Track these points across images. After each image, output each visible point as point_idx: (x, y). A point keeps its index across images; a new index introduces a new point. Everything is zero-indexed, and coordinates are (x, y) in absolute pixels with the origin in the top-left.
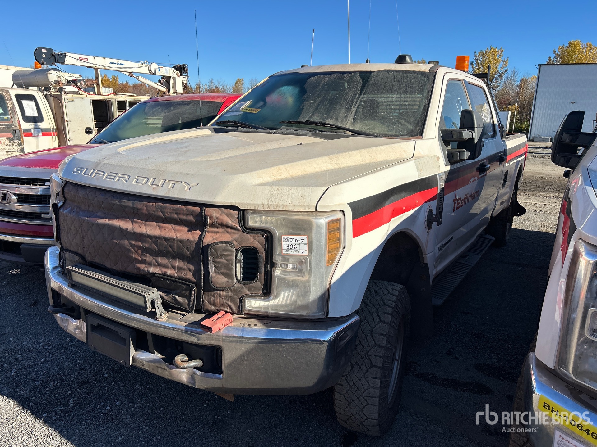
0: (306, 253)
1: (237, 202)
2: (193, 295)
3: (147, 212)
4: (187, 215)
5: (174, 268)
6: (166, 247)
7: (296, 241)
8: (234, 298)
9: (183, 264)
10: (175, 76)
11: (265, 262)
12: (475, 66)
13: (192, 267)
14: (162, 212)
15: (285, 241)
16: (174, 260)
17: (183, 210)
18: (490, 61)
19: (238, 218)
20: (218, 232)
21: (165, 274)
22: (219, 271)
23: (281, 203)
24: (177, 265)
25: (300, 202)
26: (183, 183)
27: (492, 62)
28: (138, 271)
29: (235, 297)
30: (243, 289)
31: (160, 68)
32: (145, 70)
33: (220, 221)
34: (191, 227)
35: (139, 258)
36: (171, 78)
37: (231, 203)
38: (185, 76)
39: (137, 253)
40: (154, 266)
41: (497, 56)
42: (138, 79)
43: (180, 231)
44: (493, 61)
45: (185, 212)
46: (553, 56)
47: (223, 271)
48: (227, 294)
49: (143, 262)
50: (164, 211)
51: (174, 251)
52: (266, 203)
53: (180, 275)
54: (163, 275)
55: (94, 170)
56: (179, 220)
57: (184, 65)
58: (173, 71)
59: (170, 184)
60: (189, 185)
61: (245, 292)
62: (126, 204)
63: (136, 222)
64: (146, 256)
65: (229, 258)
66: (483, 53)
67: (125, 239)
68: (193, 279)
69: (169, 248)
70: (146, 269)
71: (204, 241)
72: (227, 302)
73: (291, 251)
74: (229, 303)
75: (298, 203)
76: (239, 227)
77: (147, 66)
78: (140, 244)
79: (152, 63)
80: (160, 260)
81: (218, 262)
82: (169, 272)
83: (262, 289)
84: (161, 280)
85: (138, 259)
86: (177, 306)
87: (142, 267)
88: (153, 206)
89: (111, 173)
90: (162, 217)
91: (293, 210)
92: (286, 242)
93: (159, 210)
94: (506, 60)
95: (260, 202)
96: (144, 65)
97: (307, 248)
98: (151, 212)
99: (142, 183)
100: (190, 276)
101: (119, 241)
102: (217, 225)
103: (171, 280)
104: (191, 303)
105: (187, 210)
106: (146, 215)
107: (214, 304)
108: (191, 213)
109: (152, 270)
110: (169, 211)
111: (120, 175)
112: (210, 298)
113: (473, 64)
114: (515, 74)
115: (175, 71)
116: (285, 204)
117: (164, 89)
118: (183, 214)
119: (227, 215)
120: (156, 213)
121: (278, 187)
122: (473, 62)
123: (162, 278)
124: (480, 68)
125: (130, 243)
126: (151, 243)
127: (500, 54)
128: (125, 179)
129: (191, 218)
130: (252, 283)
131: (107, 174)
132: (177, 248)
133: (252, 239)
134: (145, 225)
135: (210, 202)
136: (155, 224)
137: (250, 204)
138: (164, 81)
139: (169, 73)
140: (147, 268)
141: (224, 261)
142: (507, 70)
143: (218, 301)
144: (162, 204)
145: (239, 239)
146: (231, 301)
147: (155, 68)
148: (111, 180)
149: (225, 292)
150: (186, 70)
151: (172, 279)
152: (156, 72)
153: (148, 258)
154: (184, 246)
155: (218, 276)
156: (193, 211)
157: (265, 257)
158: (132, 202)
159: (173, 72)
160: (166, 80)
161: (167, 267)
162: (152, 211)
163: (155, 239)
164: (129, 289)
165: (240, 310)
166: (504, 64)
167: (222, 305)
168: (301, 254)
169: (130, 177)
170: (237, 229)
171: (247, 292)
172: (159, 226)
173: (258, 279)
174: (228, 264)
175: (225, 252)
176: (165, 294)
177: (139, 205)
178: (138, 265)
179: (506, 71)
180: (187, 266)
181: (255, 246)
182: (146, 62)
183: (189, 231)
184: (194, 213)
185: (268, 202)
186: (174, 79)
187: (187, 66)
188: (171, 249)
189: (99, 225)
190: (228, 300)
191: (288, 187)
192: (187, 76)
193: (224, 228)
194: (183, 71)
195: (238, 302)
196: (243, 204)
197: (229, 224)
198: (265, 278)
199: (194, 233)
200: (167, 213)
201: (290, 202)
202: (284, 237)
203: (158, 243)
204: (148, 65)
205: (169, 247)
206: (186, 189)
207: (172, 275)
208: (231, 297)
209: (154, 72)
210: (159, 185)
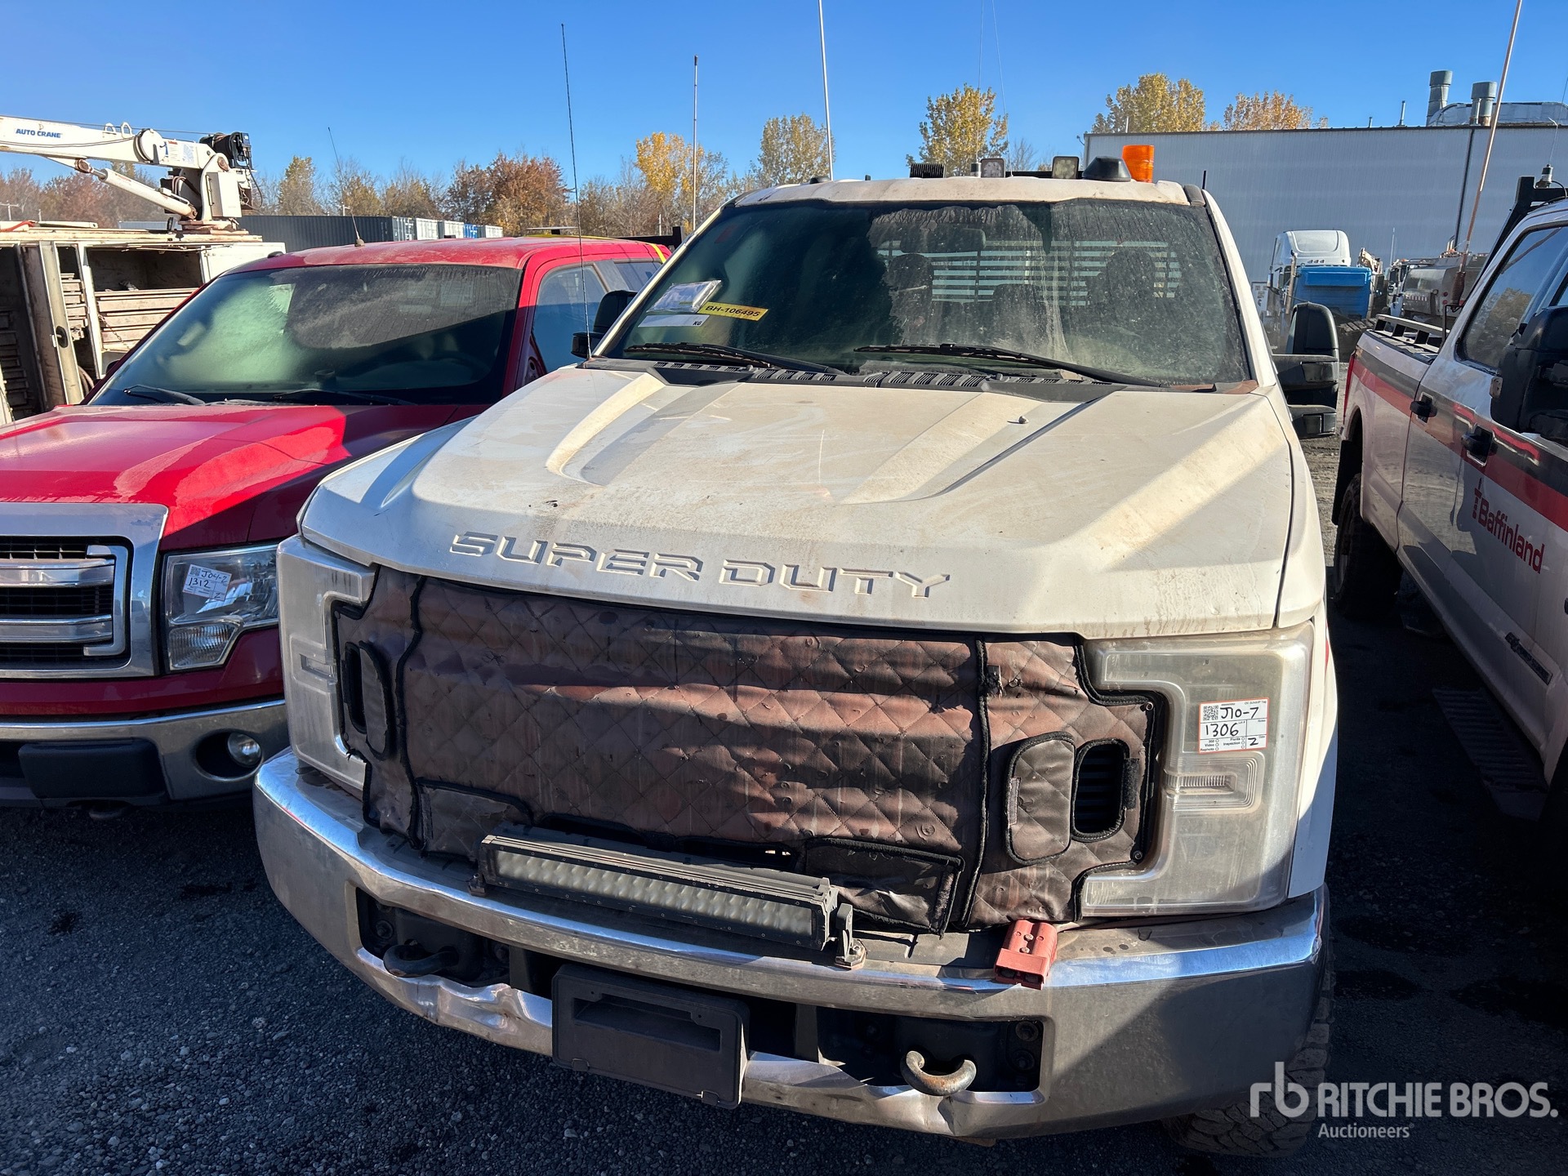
0: (1262, 743)
1: (1078, 622)
2: (948, 887)
3: (786, 665)
4: (928, 666)
5: (890, 816)
6: (867, 760)
7: (1238, 713)
8: (1058, 882)
9: (920, 803)
10: (213, 167)
11: (1145, 776)
12: (930, 133)
13: (950, 811)
14: (841, 662)
15: (1207, 717)
16: (888, 795)
17: (915, 654)
18: (965, 122)
19: (1075, 663)
20: (1021, 708)
21: (864, 837)
22: (1033, 815)
23: (1194, 614)
24: (900, 807)
25: (1237, 609)
26: (897, 575)
27: (971, 126)
28: (764, 833)
29: (1064, 878)
30: (1085, 854)
31: (169, 145)
32: (126, 152)
33: (1028, 679)
34: (939, 698)
35: (768, 796)
36: (204, 173)
37: (1062, 626)
38: (243, 167)
39: (760, 782)
40: (821, 814)
41: (982, 110)
42: (103, 179)
43: (906, 712)
44: (972, 121)
45: (920, 660)
46: (1106, 113)
47: (1042, 813)
48: (1041, 872)
49: (784, 806)
50: (849, 657)
51: (893, 771)
52: (1155, 618)
53: (912, 835)
54: (856, 838)
55: (544, 544)
56: (900, 682)
57: (238, 136)
58: (208, 153)
59: (855, 581)
60: (920, 581)
61: (1089, 863)
62: (707, 644)
63: (746, 694)
64: (793, 790)
65: (1058, 776)
66: (949, 102)
67: (715, 744)
68: (954, 843)
69: (878, 762)
70: (793, 826)
71: (994, 736)
72: (1041, 895)
73: (1221, 742)
74: (1047, 896)
75: (1232, 612)
76: (1081, 692)
77: (130, 139)
78: (773, 756)
79: (143, 132)
80: (841, 797)
81: (1032, 792)
82: (876, 829)
83: (1131, 848)
84: (851, 853)
85: (765, 801)
86: (892, 921)
87: (779, 820)
88: (808, 646)
89: (617, 550)
90: (841, 677)
91: (1220, 631)
92: (1211, 720)
93: (831, 657)
94: (1002, 120)
95: (1138, 618)
96: (119, 136)
97: (1264, 731)
98: (803, 664)
99: (754, 581)
100: (943, 836)
101: (692, 751)
102: (1020, 688)
103: (882, 851)
104: (939, 909)
105: (929, 653)
106: (782, 671)
107: (1002, 905)
108: (943, 662)
109: (814, 826)
110: (865, 657)
111: (657, 557)
112: (995, 889)
113: (925, 130)
114: (1026, 156)
115: (212, 152)
116: (1202, 616)
117: (185, 209)
118: (915, 665)
119: (1047, 660)
120: (822, 667)
121: (1171, 571)
122: (925, 124)
123: (853, 848)
124: (942, 139)
125: (734, 755)
126: (815, 752)
127: (988, 105)
128: (685, 569)
129: (942, 675)
130: (1108, 837)
131: (603, 556)
132: (904, 761)
133: (1114, 720)
134: (781, 700)
135: (1002, 627)
136: (814, 695)
137: (1112, 625)
138: (181, 182)
139: (195, 159)
140: (796, 822)
141: (1045, 786)
142: (1006, 144)
143: (1016, 893)
144: (839, 640)
145: (1082, 723)
146: (1050, 891)
147: (155, 146)
148: (629, 573)
149: (1037, 868)
150: (245, 149)
151: (881, 846)
152: (160, 159)
153: (801, 793)
154: (927, 754)
155: (1029, 829)
156: (947, 656)
157: (1146, 764)
158: (727, 635)
159: (209, 158)
160: (186, 182)
161: (869, 816)
162: (806, 659)
163: (830, 741)
164: (756, 890)
165: (1073, 908)
166: (999, 130)
167: (1026, 904)
168: (1249, 747)
169: (700, 564)
170: (1076, 697)
171: (1094, 861)
172: (831, 702)
173: (1122, 823)
174: (1055, 794)
175: (1052, 762)
176: (859, 891)
177: (753, 644)
178: (763, 817)
179: (1002, 149)
180: (932, 809)
181: (1122, 737)
182: (126, 128)
183: (933, 710)
184: (951, 661)
185: (1160, 615)
186: (213, 178)
187: (246, 137)
188: (882, 766)
189: (605, 708)
190: (1042, 889)
191: (1195, 569)
192: (249, 167)
193: (1037, 696)
194: (235, 153)
195: (1070, 892)
196: (1093, 626)
197: (1054, 685)
198: (1141, 819)
199: (951, 716)
200: (860, 663)
201: (1213, 611)
202: (1205, 708)
203: (840, 751)
204: (131, 135)
205: (877, 760)
206: (914, 593)
207: (885, 837)
208: (1051, 879)
209: (152, 158)
210: (819, 584)
